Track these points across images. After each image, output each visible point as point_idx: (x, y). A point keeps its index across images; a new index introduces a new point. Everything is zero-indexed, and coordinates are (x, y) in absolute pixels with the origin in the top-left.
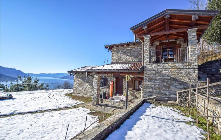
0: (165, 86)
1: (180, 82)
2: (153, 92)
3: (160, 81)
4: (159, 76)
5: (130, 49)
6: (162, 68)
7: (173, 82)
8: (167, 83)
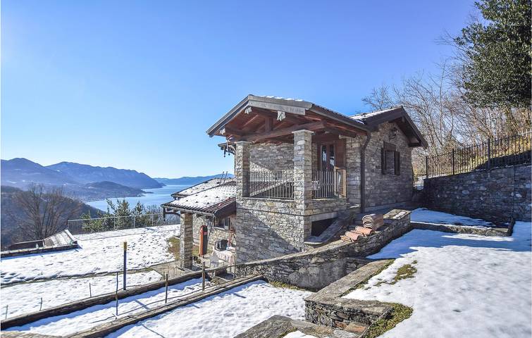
0: (262, 244)
1: (280, 241)
2: (247, 254)
3: (255, 235)
4: (254, 225)
5: (261, 151)
6: (258, 208)
7: (272, 239)
8: (264, 240)
